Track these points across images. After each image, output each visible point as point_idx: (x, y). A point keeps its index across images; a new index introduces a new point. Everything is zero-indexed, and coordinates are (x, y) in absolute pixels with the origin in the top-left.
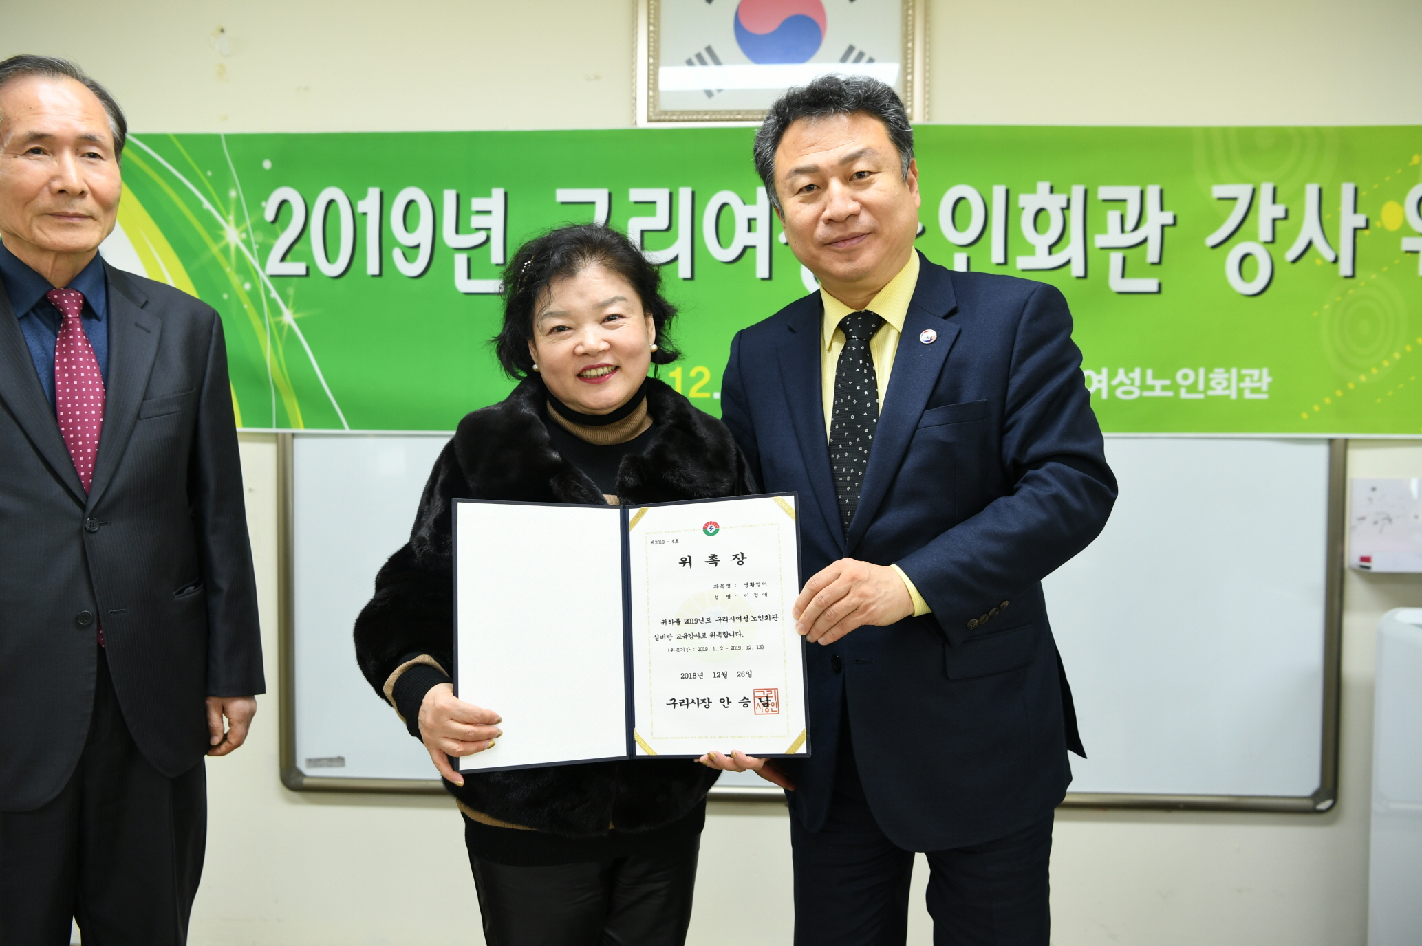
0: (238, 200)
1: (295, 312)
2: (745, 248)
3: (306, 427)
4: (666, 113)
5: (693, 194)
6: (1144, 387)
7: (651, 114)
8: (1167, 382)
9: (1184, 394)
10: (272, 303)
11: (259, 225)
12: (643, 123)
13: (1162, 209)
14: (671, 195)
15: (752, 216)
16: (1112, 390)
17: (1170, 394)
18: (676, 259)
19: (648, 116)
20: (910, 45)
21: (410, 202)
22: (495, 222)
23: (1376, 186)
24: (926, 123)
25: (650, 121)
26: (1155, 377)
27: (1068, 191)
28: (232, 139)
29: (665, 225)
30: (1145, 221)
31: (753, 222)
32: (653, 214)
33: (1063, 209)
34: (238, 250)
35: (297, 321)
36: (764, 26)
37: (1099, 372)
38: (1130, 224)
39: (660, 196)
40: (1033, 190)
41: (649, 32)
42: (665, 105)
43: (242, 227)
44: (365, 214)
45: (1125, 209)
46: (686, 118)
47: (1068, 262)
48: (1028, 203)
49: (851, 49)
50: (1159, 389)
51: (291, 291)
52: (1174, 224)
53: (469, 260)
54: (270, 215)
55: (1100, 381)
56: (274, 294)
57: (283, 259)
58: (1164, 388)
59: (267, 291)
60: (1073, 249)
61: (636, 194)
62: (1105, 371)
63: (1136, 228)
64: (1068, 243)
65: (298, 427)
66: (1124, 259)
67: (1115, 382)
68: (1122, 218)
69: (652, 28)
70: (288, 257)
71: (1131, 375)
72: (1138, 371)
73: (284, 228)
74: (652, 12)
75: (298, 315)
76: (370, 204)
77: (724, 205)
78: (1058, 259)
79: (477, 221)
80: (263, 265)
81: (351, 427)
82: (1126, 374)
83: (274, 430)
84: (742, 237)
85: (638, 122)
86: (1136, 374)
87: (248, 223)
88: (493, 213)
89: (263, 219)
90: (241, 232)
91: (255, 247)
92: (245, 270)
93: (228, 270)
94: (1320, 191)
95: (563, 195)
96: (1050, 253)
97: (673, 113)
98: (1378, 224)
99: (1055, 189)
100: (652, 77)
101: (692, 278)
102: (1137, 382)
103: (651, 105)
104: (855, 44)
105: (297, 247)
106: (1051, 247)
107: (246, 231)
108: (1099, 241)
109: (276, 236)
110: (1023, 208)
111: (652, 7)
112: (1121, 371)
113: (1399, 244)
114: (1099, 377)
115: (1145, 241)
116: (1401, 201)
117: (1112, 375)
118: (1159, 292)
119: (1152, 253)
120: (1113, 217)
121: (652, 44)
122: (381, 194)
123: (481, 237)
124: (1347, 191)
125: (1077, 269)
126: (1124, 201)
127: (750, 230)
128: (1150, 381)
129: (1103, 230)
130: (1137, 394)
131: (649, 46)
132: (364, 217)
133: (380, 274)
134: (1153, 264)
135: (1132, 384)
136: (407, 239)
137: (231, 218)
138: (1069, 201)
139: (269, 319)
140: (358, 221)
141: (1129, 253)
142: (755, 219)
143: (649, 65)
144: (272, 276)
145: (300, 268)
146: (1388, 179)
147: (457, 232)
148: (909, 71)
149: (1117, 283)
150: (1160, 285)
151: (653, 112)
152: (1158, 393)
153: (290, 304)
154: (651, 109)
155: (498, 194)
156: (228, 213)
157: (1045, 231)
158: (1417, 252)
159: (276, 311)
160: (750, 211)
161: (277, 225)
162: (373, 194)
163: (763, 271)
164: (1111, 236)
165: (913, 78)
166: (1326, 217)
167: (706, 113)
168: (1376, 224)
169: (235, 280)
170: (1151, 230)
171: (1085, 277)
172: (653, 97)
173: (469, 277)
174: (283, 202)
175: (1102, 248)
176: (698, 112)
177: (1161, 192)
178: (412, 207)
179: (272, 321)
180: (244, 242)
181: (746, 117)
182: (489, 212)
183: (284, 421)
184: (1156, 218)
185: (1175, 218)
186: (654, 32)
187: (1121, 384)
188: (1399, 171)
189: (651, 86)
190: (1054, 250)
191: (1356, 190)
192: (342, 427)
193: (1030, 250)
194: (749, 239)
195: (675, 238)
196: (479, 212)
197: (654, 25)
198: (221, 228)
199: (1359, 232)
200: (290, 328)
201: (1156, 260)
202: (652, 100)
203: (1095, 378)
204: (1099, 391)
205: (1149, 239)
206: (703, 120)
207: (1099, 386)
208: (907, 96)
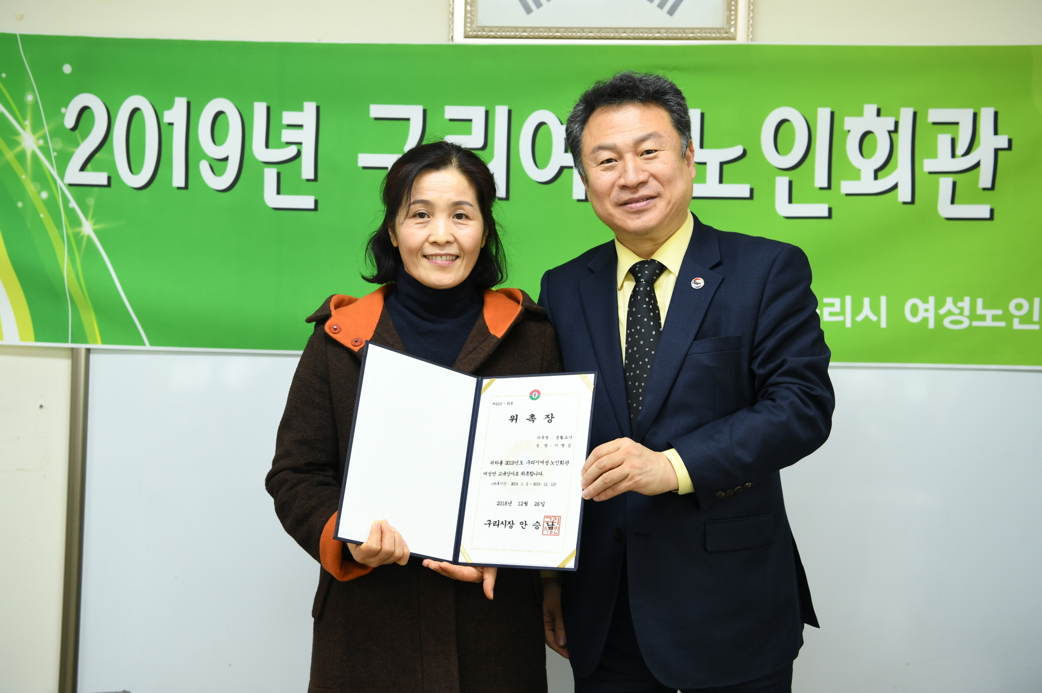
0: (36, 103)
1: (95, 224)
2: (562, 169)
3: (104, 342)
4: (483, 29)
5: (510, 112)
6: (973, 316)
7: (468, 29)
8: (999, 312)
9: (1016, 325)
10: (71, 213)
11: (58, 131)
12: (459, 39)
13: (996, 133)
14: (487, 113)
16: (939, 319)
17: (1002, 324)
19: (465, 31)
21: (219, 114)
22: (307, 137)
24: (750, 43)
25: (466, 37)
26: (984, 307)
27: (897, 114)
28: (30, 40)
29: (480, 144)
30: (979, 145)
32: (469, 132)
33: (890, 132)
34: (35, 157)
35: (96, 232)
37: (925, 301)
38: (961, 148)
39: (476, 114)
40: (860, 114)
42: (485, 19)
43: (40, 134)
44: (171, 124)
45: (957, 132)
46: (504, 34)
47: (895, 187)
48: (854, 126)
50: (989, 318)
51: (91, 202)
52: (1010, 148)
53: (279, 174)
54: (69, 122)
55: (926, 310)
56: (73, 204)
57: (83, 168)
58: (995, 318)
59: (66, 201)
60: (901, 174)
61: (452, 112)
62: (932, 299)
63: (968, 152)
64: (896, 167)
65: (95, 342)
66: (954, 184)
67: (942, 311)
68: (953, 141)
70: (89, 166)
71: (960, 304)
72: (967, 299)
73: (85, 136)
75: (97, 227)
76: (176, 114)
77: (541, 124)
78: (884, 183)
79: (288, 135)
80: (62, 175)
81: (152, 344)
82: (955, 304)
83: (70, 345)
84: (558, 158)
85: (454, 38)
86: (966, 303)
87: (46, 129)
88: (304, 127)
89: (62, 124)
90: (38, 139)
91: (54, 154)
92: (41, 178)
93: (23, 177)
95: (377, 110)
96: (876, 178)
97: (491, 29)
99: (882, 112)
101: (507, 198)
102: (967, 312)
103: (468, 20)
105: (98, 156)
106: (876, 172)
107: (44, 137)
108: (928, 165)
109: (77, 145)
110: (849, 131)
112: (949, 300)
114: (926, 306)
115: (977, 165)
117: (939, 304)
119: (985, 177)
120: (944, 141)
122: (189, 104)
123: (292, 151)
125: (904, 194)
126: (957, 123)
128: (980, 311)
129: (933, 155)
130: (966, 323)
132: (170, 126)
133: (186, 187)
134: (985, 189)
135: (961, 313)
136: (215, 152)
137: (28, 123)
138: (896, 123)
139: (67, 229)
140: (163, 130)
141: (957, 177)
144: (70, 185)
145: (101, 178)
147: (267, 146)
149: (946, 209)
150: (992, 211)
151: (470, 27)
152: (989, 323)
153: (90, 216)
154: (468, 25)
155: (310, 108)
156: (25, 119)
157: (871, 155)
159: (75, 222)
161: (77, 132)
162: (180, 104)
164: (941, 160)
167: (524, 29)
169: (31, 188)
170: (984, 154)
171: (913, 202)
172: (471, 12)
173: (278, 193)
174: (84, 109)
175: (930, 173)
176: (516, 29)
177: (996, 114)
178: (221, 117)
179: (70, 231)
180: (40, 148)
181: (565, 34)
182: (301, 126)
183: (79, 336)
184: (989, 142)
185: (1010, 141)
187: (950, 313)
189: (468, 2)
190: (880, 174)
192: (143, 344)
193: (855, 174)
194: (566, 160)
195: (491, 157)
196: (290, 126)
198: (17, 133)
200: (89, 239)
201: (989, 185)
202: (470, 16)
203: (921, 306)
204: (925, 320)
205: (982, 164)
206: (521, 38)
207: (926, 315)
208: (731, 15)
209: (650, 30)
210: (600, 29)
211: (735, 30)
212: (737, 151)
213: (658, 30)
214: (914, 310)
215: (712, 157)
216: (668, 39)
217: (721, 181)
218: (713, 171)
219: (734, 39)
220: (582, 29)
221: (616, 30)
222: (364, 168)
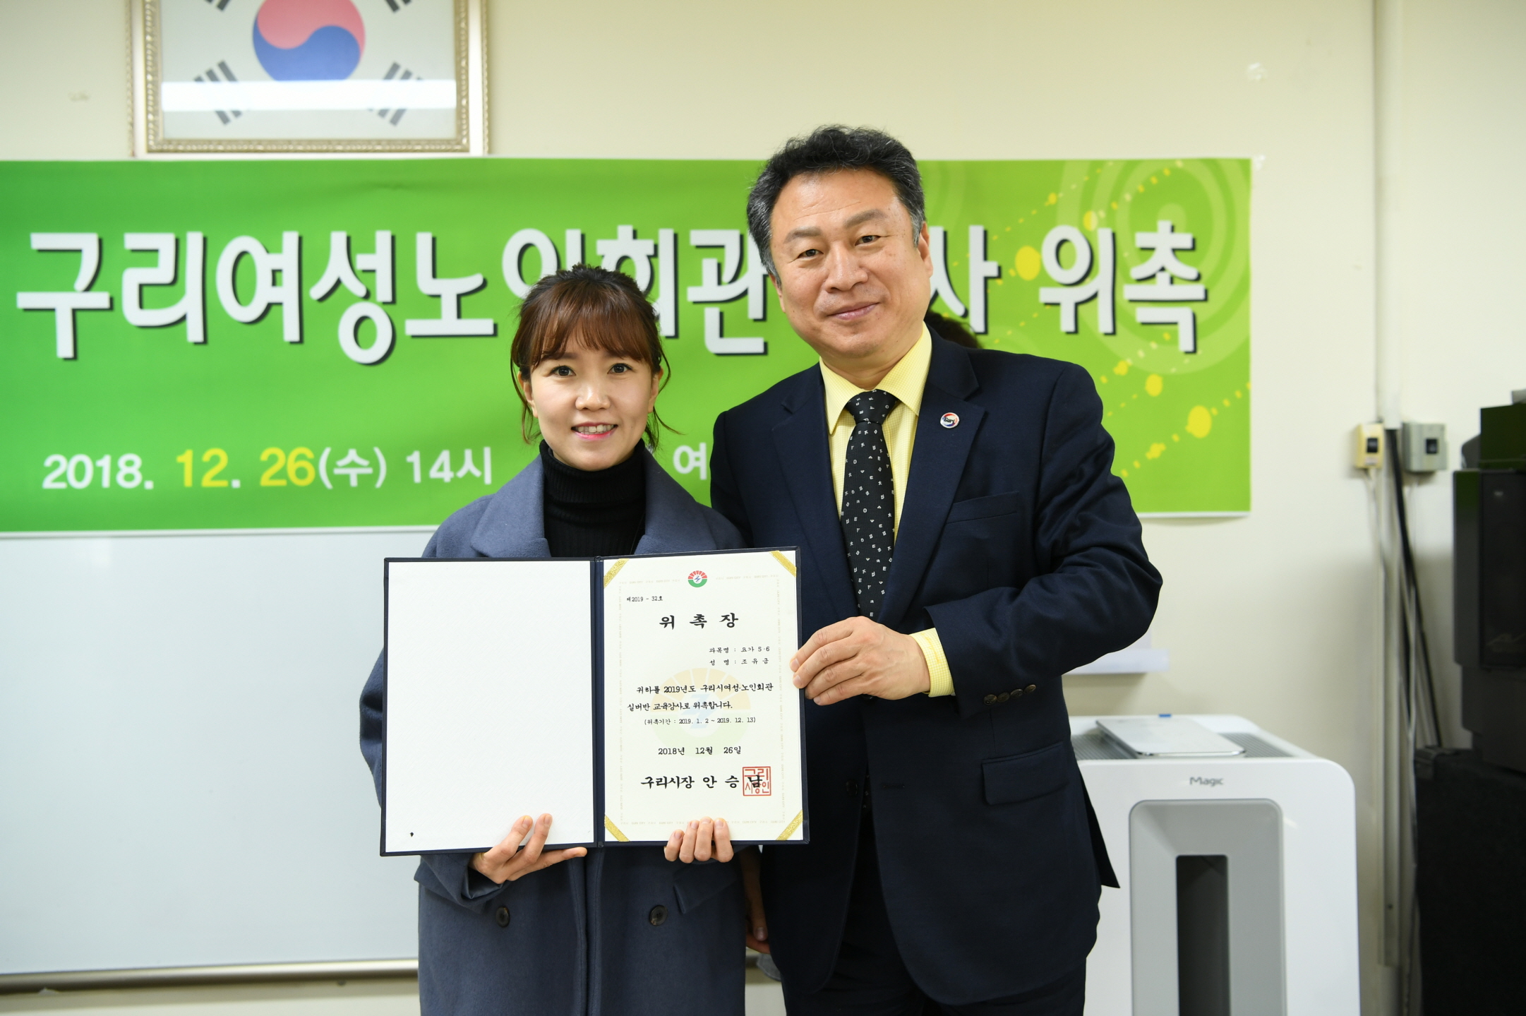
2: (269, 306)
4: (170, 142)
5: (205, 240)
7: (151, 143)
12: (143, 155)
14: (177, 242)
15: (276, 267)
18: (183, 319)
19: (148, 146)
20: (463, 63)
23: (1008, 229)
24: (487, 156)
25: (150, 151)
27: (655, 236)
29: (168, 278)
30: (746, 270)
31: (278, 275)
32: (154, 264)
33: (649, 257)
36: (288, 39)
37: (696, 448)
38: (728, 274)
39: (164, 242)
40: (614, 236)
41: (146, 43)
42: (173, 131)
45: (723, 256)
46: (195, 148)
48: (608, 251)
49: (395, 67)
55: (697, 459)
60: (662, 304)
61: (134, 240)
62: (703, 446)
63: (735, 278)
64: (657, 296)
66: (721, 315)
68: (719, 267)
69: (149, 38)
74: (149, 18)
77: (242, 254)
84: (264, 293)
85: (136, 153)
94: (945, 234)
95: (40, 240)
97: (179, 142)
98: (1012, 273)
99: (639, 234)
100: (151, 98)
101: (205, 342)
103: (151, 132)
104: (399, 62)
108: (692, 294)
110: (603, 256)
111: (148, 12)
113: (1036, 294)
114: (697, 454)
115: (745, 293)
116: (1038, 247)
118: (765, 352)
119: (754, 307)
120: (709, 266)
121: (150, 58)
124: (975, 235)
126: (722, 247)
127: (274, 283)
129: (698, 281)
131: (146, 60)
134: (756, 320)
138: (656, 247)
141: (726, 307)
142: (280, 271)
143: (147, 82)
146: (1021, 221)
148: (464, 94)
149: (715, 344)
150: (766, 345)
151: (155, 141)
154: (151, 137)
158: (1057, 304)
160: (274, 261)
163: (292, 333)
164: (708, 289)
165: (467, 102)
166: (953, 264)
167: (220, 142)
168: (1009, 272)
170: (752, 281)
171: (676, 336)
172: (154, 122)
175: (695, 303)
176: (210, 142)
181: (269, 148)
184: (757, 268)
186: (152, 43)
188: (1034, 212)
189: (150, 109)
191: (986, 233)
194: (274, 295)
195: (182, 293)
197: (152, 35)
199: (990, 282)
201: (760, 316)
202: (153, 127)
203: (692, 454)
204: (696, 470)
205: (750, 292)
206: (216, 151)
207: (697, 464)
208: (462, 124)
209: (369, 142)
210: (310, 142)
211: (468, 141)
212: (476, 281)
213: (379, 142)
214: (684, 459)
215: (449, 288)
216: (390, 151)
217: (459, 316)
218: (449, 305)
219: (466, 150)
220: (289, 142)
221: (329, 142)
222: (26, 310)
